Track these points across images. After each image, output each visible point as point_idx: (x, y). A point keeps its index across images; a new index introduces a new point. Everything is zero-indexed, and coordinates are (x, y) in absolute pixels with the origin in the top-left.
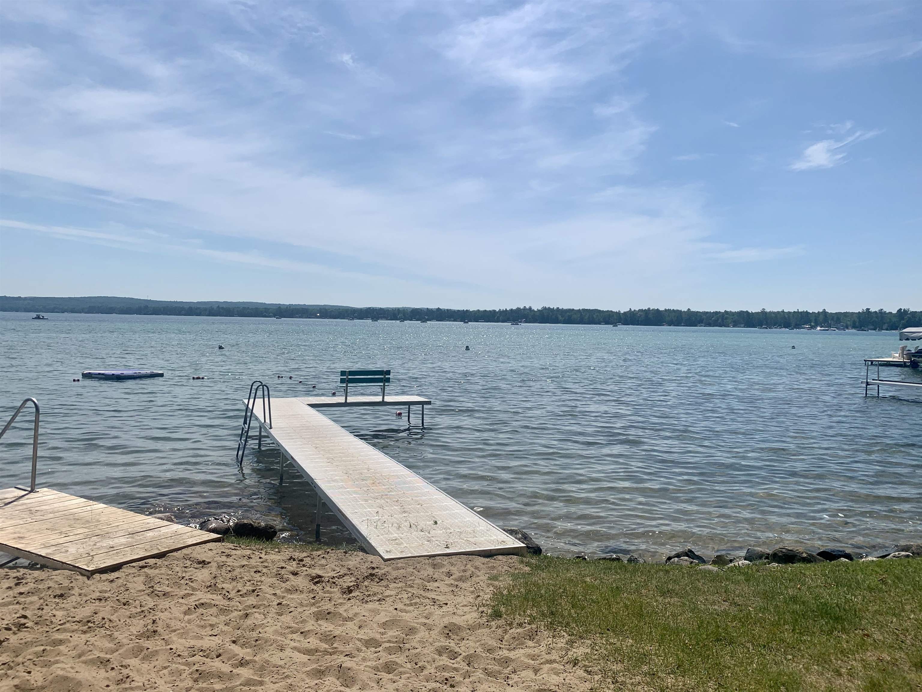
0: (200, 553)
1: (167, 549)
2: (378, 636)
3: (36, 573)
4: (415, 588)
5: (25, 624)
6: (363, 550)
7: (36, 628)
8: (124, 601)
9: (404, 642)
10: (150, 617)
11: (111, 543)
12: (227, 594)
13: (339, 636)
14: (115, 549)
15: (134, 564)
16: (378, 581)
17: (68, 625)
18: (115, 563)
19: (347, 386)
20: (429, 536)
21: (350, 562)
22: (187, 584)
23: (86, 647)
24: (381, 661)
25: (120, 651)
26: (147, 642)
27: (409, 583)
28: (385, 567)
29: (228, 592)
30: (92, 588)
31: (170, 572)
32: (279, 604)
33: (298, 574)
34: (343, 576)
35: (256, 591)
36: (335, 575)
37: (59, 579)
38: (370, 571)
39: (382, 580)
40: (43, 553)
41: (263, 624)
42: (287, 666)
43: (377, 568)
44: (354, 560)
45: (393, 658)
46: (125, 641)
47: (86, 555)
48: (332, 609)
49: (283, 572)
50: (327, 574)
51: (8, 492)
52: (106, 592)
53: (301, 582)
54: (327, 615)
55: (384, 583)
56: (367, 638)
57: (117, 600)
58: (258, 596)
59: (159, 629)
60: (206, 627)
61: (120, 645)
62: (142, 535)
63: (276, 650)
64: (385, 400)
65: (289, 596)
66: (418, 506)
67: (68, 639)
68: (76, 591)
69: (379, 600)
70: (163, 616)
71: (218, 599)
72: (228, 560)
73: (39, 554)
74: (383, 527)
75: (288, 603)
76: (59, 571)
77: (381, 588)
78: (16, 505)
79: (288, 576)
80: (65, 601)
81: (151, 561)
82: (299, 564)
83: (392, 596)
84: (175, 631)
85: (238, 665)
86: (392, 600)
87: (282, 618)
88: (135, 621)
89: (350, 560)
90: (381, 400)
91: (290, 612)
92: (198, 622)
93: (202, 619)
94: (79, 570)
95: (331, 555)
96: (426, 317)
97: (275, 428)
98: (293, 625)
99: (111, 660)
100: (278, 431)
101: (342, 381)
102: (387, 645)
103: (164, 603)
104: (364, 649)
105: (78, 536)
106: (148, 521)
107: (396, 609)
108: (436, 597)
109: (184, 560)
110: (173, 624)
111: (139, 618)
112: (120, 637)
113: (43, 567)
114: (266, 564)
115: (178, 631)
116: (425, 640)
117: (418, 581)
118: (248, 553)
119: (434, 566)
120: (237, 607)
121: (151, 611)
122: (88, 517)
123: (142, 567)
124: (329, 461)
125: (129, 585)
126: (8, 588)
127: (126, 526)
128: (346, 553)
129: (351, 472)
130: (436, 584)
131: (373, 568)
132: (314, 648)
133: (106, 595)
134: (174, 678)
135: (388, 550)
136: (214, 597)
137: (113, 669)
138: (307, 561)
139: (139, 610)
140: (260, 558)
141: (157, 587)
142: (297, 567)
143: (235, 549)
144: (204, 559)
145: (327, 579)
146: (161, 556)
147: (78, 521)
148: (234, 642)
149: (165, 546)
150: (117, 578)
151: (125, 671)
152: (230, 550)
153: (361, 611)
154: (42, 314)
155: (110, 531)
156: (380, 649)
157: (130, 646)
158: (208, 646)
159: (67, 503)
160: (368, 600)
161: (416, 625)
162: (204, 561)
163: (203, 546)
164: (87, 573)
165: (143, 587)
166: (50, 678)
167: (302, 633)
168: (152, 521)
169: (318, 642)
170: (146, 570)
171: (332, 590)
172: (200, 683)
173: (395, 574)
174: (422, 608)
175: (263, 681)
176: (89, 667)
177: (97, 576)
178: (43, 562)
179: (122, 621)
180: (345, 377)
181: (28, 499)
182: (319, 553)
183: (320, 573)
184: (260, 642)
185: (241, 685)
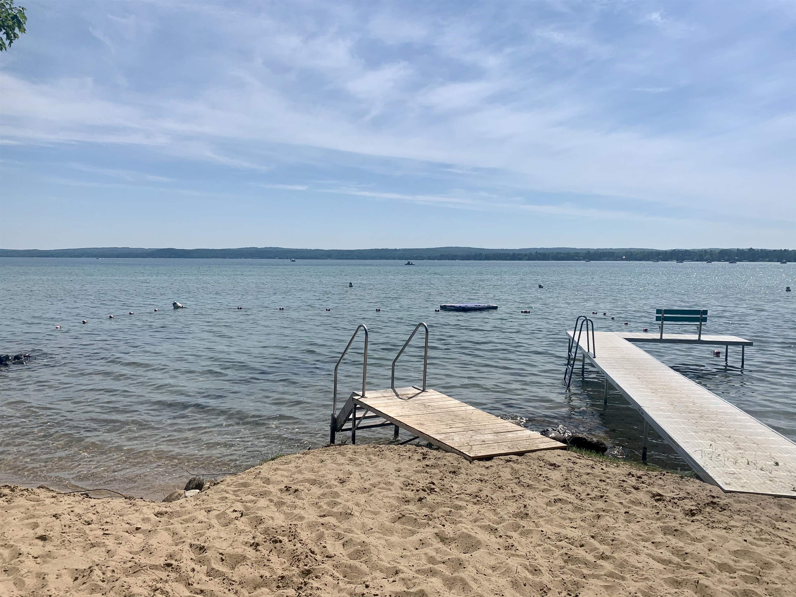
0: (552, 457)
1: (525, 450)
2: (731, 563)
3: (435, 452)
4: (763, 524)
5: (434, 489)
6: (698, 477)
7: (442, 493)
8: (500, 485)
9: (760, 574)
10: (521, 502)
11: (483, 438)
12: (579, 495)
13: (692, 554)
14: (486, 443)
15: (501, 457)
16: (721, 510)
17: (462, 496)
18: (488, 454)
19: (662, 324)
20: (771, 475)
21: (688, 487)
22: (545, 481)
23: (478, 515)
24: (738, 587)
25: (504, 524)
26: (522, 521)
27: (755, 518)
28: (726, 498)
29: (580, 494)
30: (474, 470)
31: (530, 469)
32: (626, 513)
33: (639, 489)
34: (683, 499)
35: (604, 498)
36: (675, 497)
37: (450, 459)
38: (711, 499)
39: (725, 509)
40: (438, 437)
41: (615, 527)
42: (645, 569)
43: (718, 497)
44: (691, 486)
45: (750, 587)
46: (506, 517)
47: (467, 445)
48: (679, 528)
49: (625, 485)
50: (668, 495)
51: (409, 390)
52: (484, 475)
53: (642, 496)
54: (675, 532)
55: (727, 513)
56: (720, 562)
57: (494, 483)
58: (606, 501)
59: (530, 513)
60: (566, 519)
61: (502, 520)
62: (504, 435)
63: (632, 553)
64: (701, 339)
65: (635, 507)
66: (754, 445)
67: (465, 507)
68: (463, 470)
69: (725, 529)
70: (532, 503)
71: (572, 498)
72: (575, 466)
73: (435, 438)
74: (718, 460)
75: (635, 513)
76: (450, 453)
77: (724, 517)
78: (415, 400)
79: (630, 489)
80: (457, 477)
81: (514, 457)
82: (638, 480)
83: (738, 527)
84: (542, 517)
85: (600, 558)
86: (739, 531)
87: (631, 525)
88: (510, 503)
89: (687, 485)
90: (697, 339)
91: (637, 522)
92: (559, 513)
93: (562, 512)
94: (463, 455)
95: (668, 477)
96: (736, 258)
97: (598, 357)
98: (643, 533)
99: (498, 529)
100: (601, 360)
101: (658, 319)
102: (743, 573)
103: (529, 493)
104: (718, 571)
105: (459, 429)
106: (507, 424)
107: (745, 541)
108: (790, 538)
109: (538, 460)
110: (539, 512)
111: (512, 501)
112: (502, 513)
113: (438, 449)
114: (608, 475)
115: (545, 518)
116: (784, 578)
117: (763, 518)
118: (591, 463)
119: (781, 506)
120: (589, 508)
121: (521, 497)
122: (463, 416)
123: (508, 461)
124: (652, 391)
125: (500, 473)
126: (418, 460)
127: (491, 426)
128: (682, 477)
129: (676, 404)
130: (786, 525)
131: (713, 497)
132: (668, 559)
133: (486, 478)
134: (548, 555)
135: (727, 482)
136: (569, 495)
137: (500, 536)
138: (645, 478)
139: (511, 494)
140: (602, 469)
141: (522, 478)
142: (637, 483)
143: (579, 458)
144: (555, 463)
145: (668, 499)
146: (520, 454)
147: (457, 417)
148: (593, 537)
149: (523, 446)
150: (491, 466)
151: (510, 541)
152: (575, 458)
153: (709, 535)
154: (411, 261)
155: (480, 428)
156: (735, 575)
157: (510, 521)
158: (572, 536)
159: (447, 403)
160: (714, 526)
161: (772, 561)
162: (555, 464)
163: (553, 451)
164: (469, 458)
165: (510, 477)
166: (458, 533)
167: (653, 543)
168: (509, 425)
169: (671, 554)
170: (511, 463)
171: (674, 509)
172: (570, 565)
173: (737, 506)
174: (774, 545)
175: (625, 577)
176: (483, 531)
177: (476, 462)
178: (438, 444)
179: (501, 501)
180: (661, 315)
181: (422, 396)
182: (655, 473)
183: (660, 492)
184: (616, 542)
185: (605, 575)
